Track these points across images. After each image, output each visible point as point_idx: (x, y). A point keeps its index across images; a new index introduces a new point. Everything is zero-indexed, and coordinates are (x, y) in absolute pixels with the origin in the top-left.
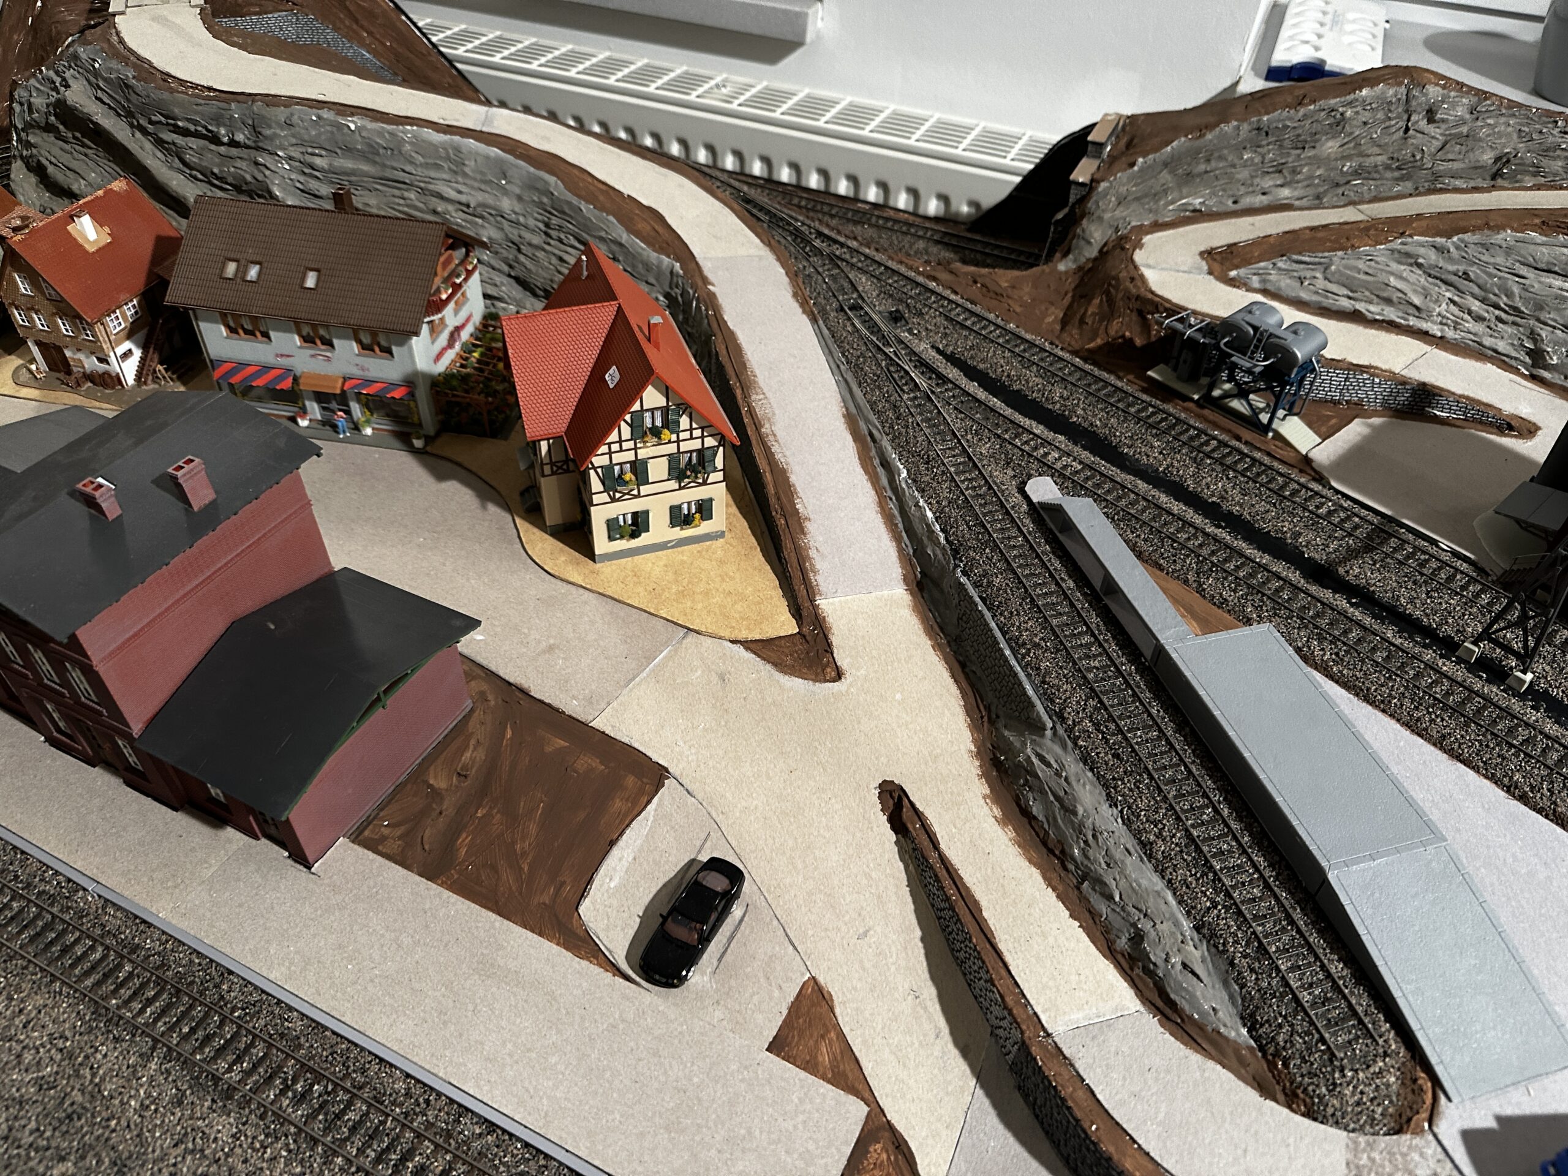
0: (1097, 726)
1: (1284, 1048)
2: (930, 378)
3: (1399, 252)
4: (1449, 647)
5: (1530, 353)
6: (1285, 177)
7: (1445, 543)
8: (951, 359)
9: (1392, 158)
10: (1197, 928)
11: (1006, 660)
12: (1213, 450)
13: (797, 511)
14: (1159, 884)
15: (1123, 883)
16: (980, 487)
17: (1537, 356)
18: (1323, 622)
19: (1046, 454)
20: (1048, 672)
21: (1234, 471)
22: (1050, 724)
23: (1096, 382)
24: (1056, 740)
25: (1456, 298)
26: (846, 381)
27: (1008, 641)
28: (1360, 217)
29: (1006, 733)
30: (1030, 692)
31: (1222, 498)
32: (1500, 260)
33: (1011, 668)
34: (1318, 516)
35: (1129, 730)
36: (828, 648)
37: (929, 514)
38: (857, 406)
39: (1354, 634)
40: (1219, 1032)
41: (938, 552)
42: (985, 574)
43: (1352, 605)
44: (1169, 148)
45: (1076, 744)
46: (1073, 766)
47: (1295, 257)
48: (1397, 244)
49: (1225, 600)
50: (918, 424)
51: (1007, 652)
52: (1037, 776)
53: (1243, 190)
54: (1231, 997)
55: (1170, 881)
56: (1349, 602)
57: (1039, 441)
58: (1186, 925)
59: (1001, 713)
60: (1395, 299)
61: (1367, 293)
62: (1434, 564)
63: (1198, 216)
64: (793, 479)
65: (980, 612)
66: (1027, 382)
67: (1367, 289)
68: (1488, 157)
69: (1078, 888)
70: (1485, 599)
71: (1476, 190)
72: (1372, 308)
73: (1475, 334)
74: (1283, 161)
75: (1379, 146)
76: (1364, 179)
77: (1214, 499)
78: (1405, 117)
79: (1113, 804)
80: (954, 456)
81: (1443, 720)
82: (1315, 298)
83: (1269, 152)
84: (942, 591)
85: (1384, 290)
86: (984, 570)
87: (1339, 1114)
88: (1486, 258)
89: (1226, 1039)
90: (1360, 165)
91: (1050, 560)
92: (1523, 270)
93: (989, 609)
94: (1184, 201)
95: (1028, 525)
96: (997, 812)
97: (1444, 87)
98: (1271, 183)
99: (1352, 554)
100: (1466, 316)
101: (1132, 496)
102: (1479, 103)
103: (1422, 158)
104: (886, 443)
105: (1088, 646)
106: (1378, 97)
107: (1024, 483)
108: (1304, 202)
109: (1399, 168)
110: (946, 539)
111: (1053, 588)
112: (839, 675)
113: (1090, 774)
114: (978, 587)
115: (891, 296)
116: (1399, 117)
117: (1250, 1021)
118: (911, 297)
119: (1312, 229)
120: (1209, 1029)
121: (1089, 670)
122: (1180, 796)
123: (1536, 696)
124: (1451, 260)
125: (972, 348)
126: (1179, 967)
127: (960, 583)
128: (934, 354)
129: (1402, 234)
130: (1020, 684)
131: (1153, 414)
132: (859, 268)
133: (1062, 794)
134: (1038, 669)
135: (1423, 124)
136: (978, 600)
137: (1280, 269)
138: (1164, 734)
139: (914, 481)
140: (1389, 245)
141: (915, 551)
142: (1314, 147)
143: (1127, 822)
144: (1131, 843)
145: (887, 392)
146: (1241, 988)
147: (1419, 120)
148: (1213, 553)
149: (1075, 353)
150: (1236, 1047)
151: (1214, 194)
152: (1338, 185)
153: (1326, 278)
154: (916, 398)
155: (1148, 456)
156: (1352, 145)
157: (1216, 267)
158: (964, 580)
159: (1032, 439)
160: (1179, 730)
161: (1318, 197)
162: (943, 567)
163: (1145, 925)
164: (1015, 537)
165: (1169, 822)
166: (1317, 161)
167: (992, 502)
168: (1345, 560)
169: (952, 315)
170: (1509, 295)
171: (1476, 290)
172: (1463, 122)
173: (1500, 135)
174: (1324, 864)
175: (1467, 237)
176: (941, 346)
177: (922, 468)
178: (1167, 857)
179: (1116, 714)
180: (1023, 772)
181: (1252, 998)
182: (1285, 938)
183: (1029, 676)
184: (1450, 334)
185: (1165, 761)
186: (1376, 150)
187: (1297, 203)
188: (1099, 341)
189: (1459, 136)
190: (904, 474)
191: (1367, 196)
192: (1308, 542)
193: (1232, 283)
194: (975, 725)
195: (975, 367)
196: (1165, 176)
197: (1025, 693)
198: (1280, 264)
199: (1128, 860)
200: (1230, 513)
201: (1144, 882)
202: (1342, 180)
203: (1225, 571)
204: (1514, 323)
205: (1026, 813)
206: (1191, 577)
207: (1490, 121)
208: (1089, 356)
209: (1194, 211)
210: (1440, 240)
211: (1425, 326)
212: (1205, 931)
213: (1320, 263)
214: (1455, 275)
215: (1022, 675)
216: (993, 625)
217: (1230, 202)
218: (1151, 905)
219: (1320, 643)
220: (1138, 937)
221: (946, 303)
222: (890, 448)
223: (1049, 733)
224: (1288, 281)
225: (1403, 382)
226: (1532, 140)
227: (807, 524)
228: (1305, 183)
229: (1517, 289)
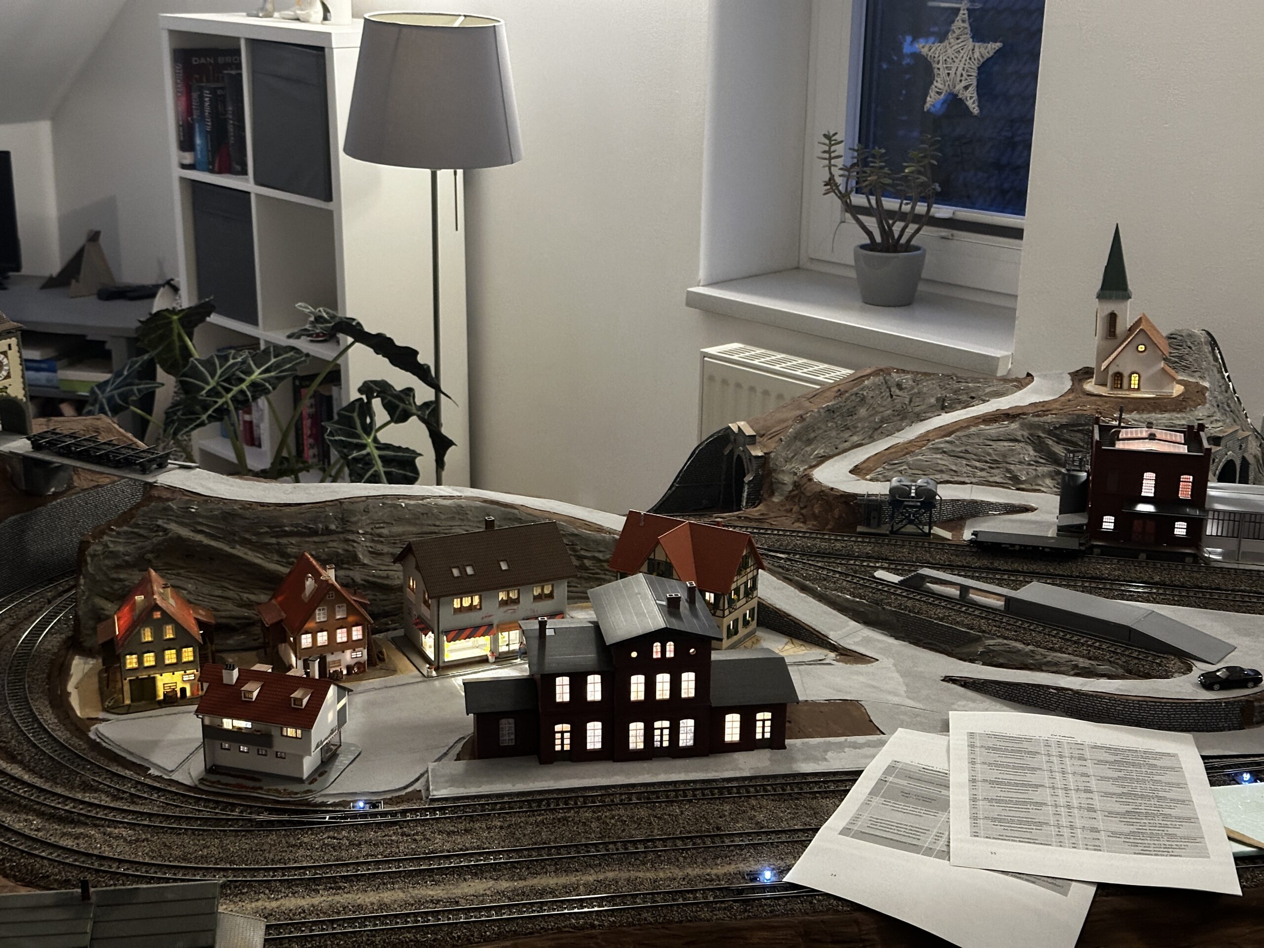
3: (934, 448)
5: (1010, 479)
6: (852, 431)
9: (893, 411)
10: (1091, 659)
12: (929, 546)
14: (1066, 655)
15: (1054, 659)
17: (1015, 479)
19: (868, 564)
20: (963, 621)
22: (981, 635)
23: (850, 537)
24: (988, 638)
25: (968, 463)
27: (935, 620)
29: (963, 651)
30: (963, 629)
32: (977, 441)
35: (1013, 623)
36: (859, 654)
37: (848, 597)
41: (867, 607)
44: (792, 430)
45: (997, 636)
46: (1003, 642)
47: (889, 462)
48: (929, 445)
51: (940, 622)
52: (993, 651)
53: (838, 441)
54: (1121, 671)
59: (953, 648)
60: (945, 470)
61: (931, 470)
63: (826, 458)
65: (913, 616)
68: (933, 400)
71: (939, 415)
72: (937, 477)
73: (983, 476)
74: (847, 423)
75: (884, 407)
76: (886, 423)
78: (888, 390)
79: (1028, 644)
83: (837, 420)
85: (937, 467)
88: (971, 441)
90: (881, 417)
92: (989, 443)
93: (916, 614)
94: (816, 453)
97: (897, 373)
98: (847, 435)
100: (976, 470)
103: (906, 407)
104: (800, 579)
106: (874, 384)
107: (873, 575)
108: (866, 441)
109: (898, 415)
110: (867, 601)
112: (874, 659)
113: (1011, 641)
116: (886, 391)
119: (886, 449)
121: (978, 614)
124: (957, 446)
129: (930, 440)
130: (956, 629)
133: (1007, 650)
135: (897, 391)
136: (907, 613)
137: (888, 469)
140: (927, 447)
142: (857, 414)
143: (1037, 646)
147: (894, 390)
151: (825, 445)
152: (877, 429)
156: (872, 409)
157: (862, 476)
161: (871, 438)
166: (861, 420)
170: (989, 454)
171: (974, 457)
172: (913, 387)
173: (932, 389)
175: (958, 434)
179: (1004, 621)
180: (985, 654)
184: (974, 480)
186: (882, 409)
189: (915, 394)
190: (818, 588)
193: (875, 480)
196: (798, 442)
197: (961, 631)
198: (885, 467)
199: (1049, 654)
202: (877, 426)
204: (998, 467)
209: (822, 456)
210: (948, 439)
211: (962, 479)
214: (962, 453)
215: (954, 626)
218: (1068, 660)
223: (984, 638)
225: (975, 502)
226: (947, 388)
228: (861, 431)
229: (991, 451)
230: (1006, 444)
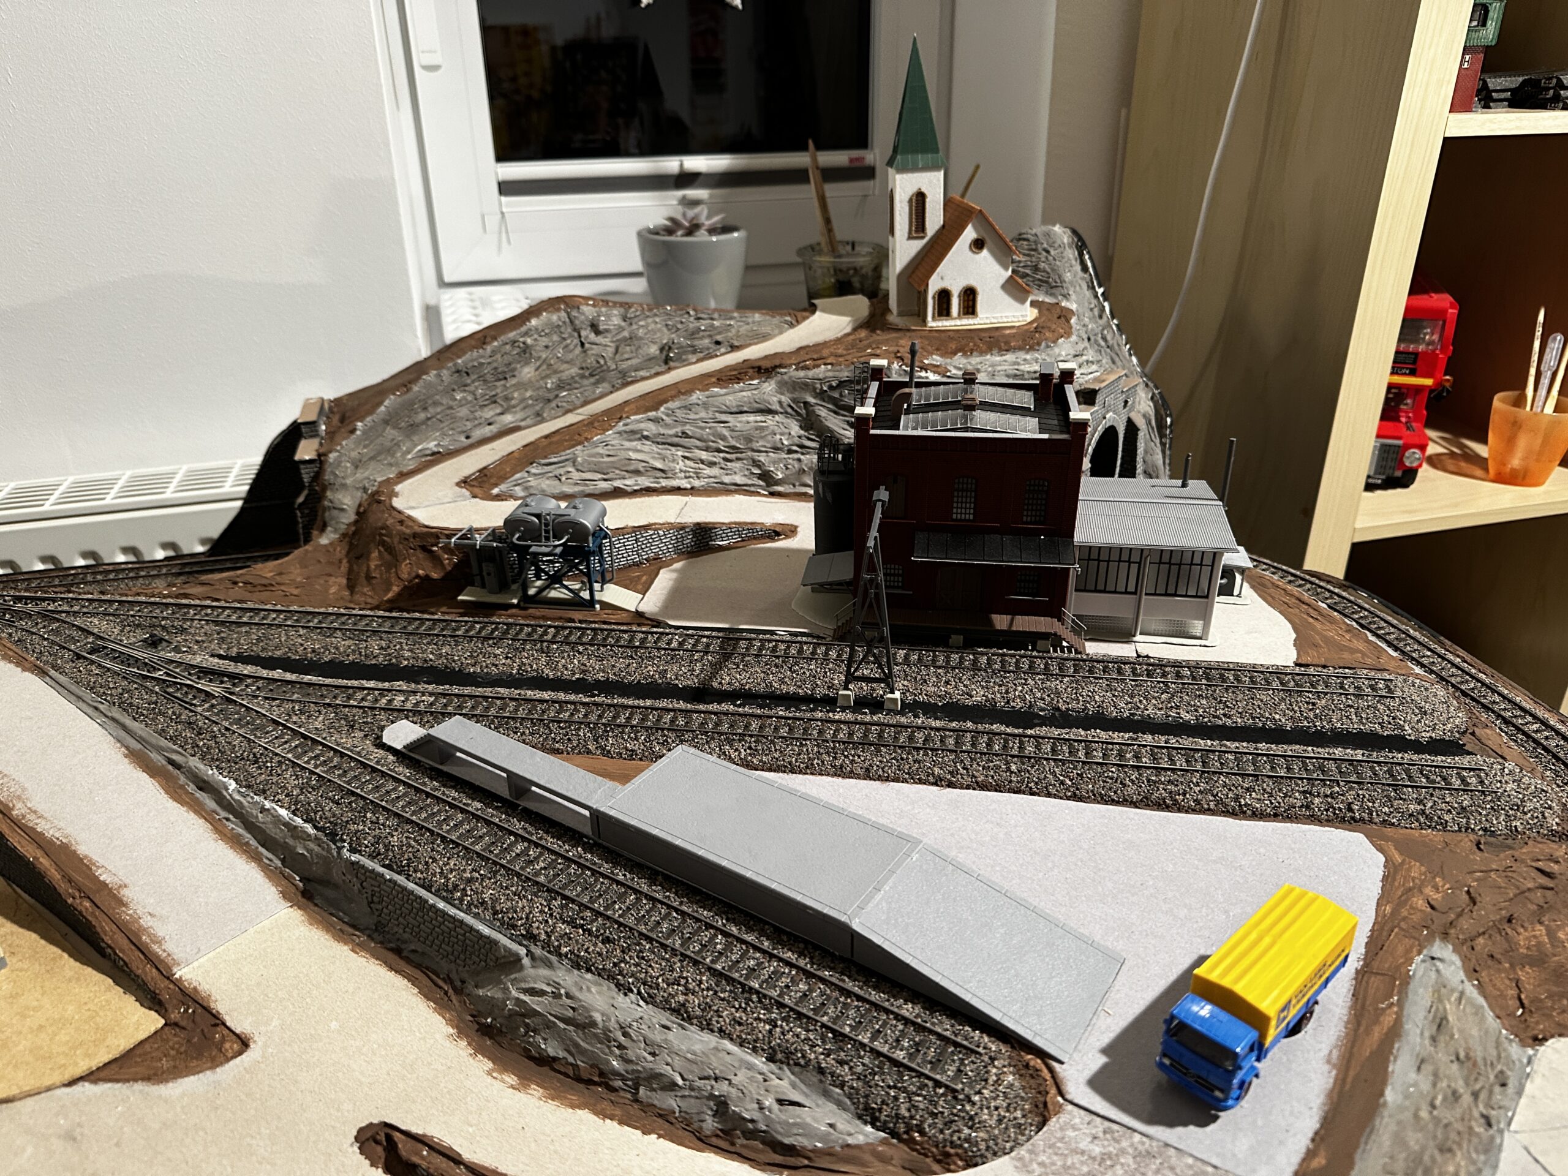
0: (572, 923)
1: (912, 1117)
2: (222, 682)
3: (626, 432)
4: (830, 702)
5: (760, 477)
6: (502, 406)
7: (781, 630)
8: (239, 659)
9: (582, 368)
10: (771, 1059)
11: (444, 914)
12: (554, 636)
13: (104, 885)
14: (710, 1040)
15: (677, 1062)
16: (331, 760)
17: (766, 477)
18: (725, 728)
19: (390, 701)
20: (495, 900)
21: (582, 644)
22: (523, 951)
23: (410, 623)
24: (539, 963)
25: (687, 454)
26: (113, 719)
27: (437, 894)
28: (580, 418)
29: (481, 992)
30: (485, 930)
31: (583, 672)
32: (703, 414)
33: (453, 919)
34: (673, 650)
35: (607, 908)
36: (217, 1021)
37: (283, 813)
38: (140, 740)
39: (754, 725)
40: (848, 1146)
41: (312, 845)
42: (378, 839)
43: (739, 706)
44: (382, 408)
45: (560, 955)
46: (567, 978)
47: (543, 461)
48: (620, 426)
49: (632, 751)
50: (227, 729)
51: (441, 905)
52: (536, 1013)
53: (469, 425)
54: (839, 1104)
55: (721, 1030)
56: (735, 705)
57: (376, 692)
58: (759, 1062)
59: (465, 976)
60: (642, 469)
61: (617, 472)
62: (782, 647)
63: (437, 457)
64: (82, 850)
65: (390, 880)
66: (337, 648)
67: (616, 468)
68: (654, 350)
69: (636, 1101)
70: (833, 654)
71: (658, 374)
72: (628, 482)
73: (715, 477)
74: (493, 393)
75: (567, 362)
76: (568, 390)
77: (577, 676)
78: (576, 334)
79: (626, 990)
80: (286, 742)
81: (859, 757)
82: (577, 489)
83: (477, 388)
84: (336, 886)
85: (629, 465)
86: (374, 837)
87: (991, 1143)
88: (692, 416)
89: (858, 1147)
90: (560, 380)
91: (444, 794)
92: (724, 417)
93: (399, 873)
94: (419, 448)
95: (403, 772)
96: (512, 1079)
97: (594, 306)
98: (491, 413)
99: (717, 667)
100: (701, 466)
101: (498, 702)
102: (627, 311)
103: (606, 362)
104: (195, 763)
105: (525, 852)
106: (547, 325)
107: (380, 737)
108: (529, 422)
109: (592, 375)
110: (315, 827)
111: (460, 817)
112: (244, 1043)
113: (589, 976)
114: (375, 858)
115: (138, 626)
116: (571, 336)
117: (868, 1115)
118: (164, 618)
119: (546, 437)
120: (838, 1149)
121: (537, 874)
122: (686, 942)
123: (911, 707)
124: (667, 426)
125: (259, 640)
126: (776, 1107)
127: (353, 863)
128: (216, 660)
129: (621, 418)
130: (471, 929)
131: (481, 629)
132: (84, 613)
133: (570, 1013)
134: (483, 903)
135: (592, 336)
136: (381, 870)
137: (535, 475)
138: (641, 893)
139: (248, 787)
140: (616, 429)
141: (283, 861)
142: (514, 376)
143: (650, 1000)
144: (664, 1017)
145: (174, 713)
146: (842, 1089)
147: (587, 334)
148: (600, 717)
149: (377, 608)
150: (869, 1148)
151: (444, 434)
152: (549, 401)
153: (578, 470)
154: (213, 706)
155: (496, 666)
156: (544, 367)
157: (477, 490)
158: (355, 858)
159: (368, 694)
160: (652, 882)
161: (538, 414)
162: (326, 858)
163: (720, 1089)
164: (395, 789)
165: (690, 973)
166: (522, 386)
167: (351, 769)
168: (713, 675)
169: (222, 618)
170: (724, 438)
171: (698, 443)
172: (621, 329)
173: (654, 332)
174: (843, 918)
175: (670, 405)
176: (222, 652)
177: (252, 769)
178: (706, 1007)
179: (585, 900)
180: (519, 1019)
181: (857, 1090)
182: (852, 1013)
183: (476, 916)
184: (697, 483)
185: (655, 918)
186: (565, 366)
187: (523, 424)
188: (396, 589)
189: (625, 339)
190: (232, 785)
191: (578, 403)
192: (676, 675)
193: (498, 498)
194: (442, 1005)
195: (271, 657)
196: (390, 432)
197: (481, 936)
198: (533, 471)
199: (670, 1036)
200: (598, 681)
201: (697, 1048)
202: (551, 396)
203: (619, 726)
204: (738, 459)
205: (544, 1061)
206: (592, 747)
207: (642, 323)
208: (392, 605)
209: (433, 454)
210: (652, 414)
211: (675, 483)
212: (779, 1056)
213: (567, 460)
214: (677, 436)
215: (469, 919)
216: (411, 886)
217: (463, 439)
218: (717, 1065)
219: (731, 746)
220: (721, 1106)
221: (209, 611)
222: (202, 767)
223: (526, 961)
224: (547, 482)
225: (682, 527)
226: (678, 329)
227: (124, 892)
228: (522, 406)
229: (726, 432)
230: (752, 418)
